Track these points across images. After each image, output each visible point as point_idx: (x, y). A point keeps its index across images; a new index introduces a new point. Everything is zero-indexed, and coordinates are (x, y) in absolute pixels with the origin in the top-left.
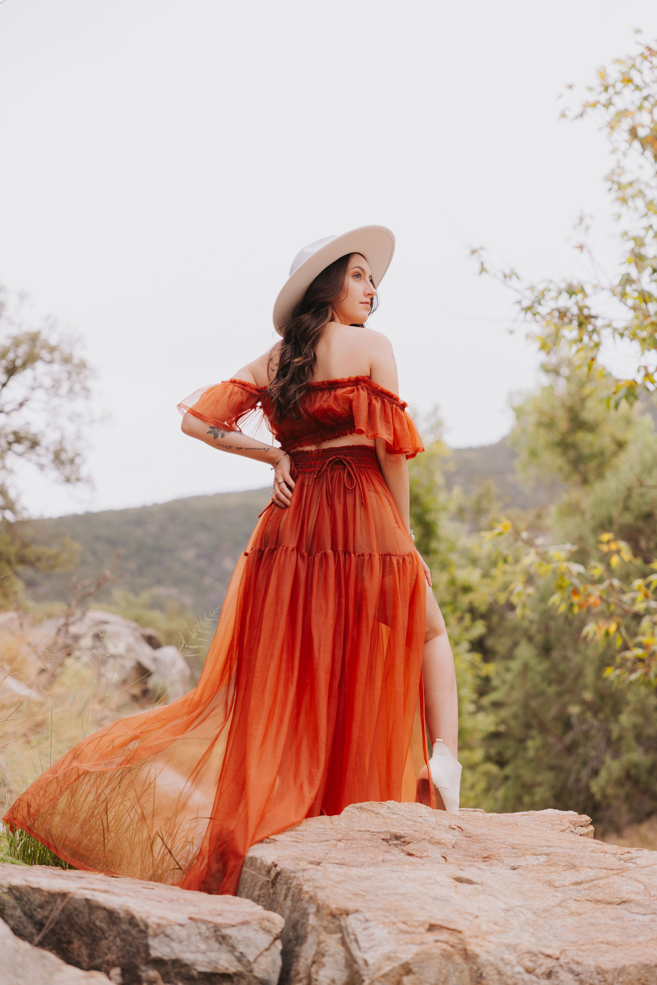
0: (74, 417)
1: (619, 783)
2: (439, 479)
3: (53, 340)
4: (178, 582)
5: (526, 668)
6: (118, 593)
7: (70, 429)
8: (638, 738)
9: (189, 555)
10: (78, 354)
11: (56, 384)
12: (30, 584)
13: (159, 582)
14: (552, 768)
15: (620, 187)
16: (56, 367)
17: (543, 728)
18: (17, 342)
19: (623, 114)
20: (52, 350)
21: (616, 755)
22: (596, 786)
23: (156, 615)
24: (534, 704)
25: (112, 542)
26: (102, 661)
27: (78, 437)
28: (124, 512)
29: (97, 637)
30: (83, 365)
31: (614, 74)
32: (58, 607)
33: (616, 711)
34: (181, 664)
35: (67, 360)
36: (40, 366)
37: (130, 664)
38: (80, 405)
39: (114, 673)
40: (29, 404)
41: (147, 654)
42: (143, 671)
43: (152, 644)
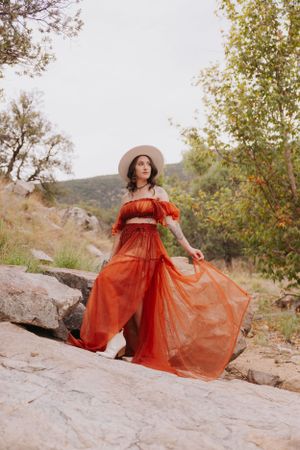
0: (69, 157)
3: (64, 136)
4: (96, 198)
6: (81, 202)
7: (68, 160)
8: (211, 240)
9: (99, 191)
10: (70, 140)
11: (65, 148)
12: (58, 199)
13: (91, 198)
15: (206, 101)
16: (65, 144)
18: (55, 137)
19: (207, 84)
20: (64, 139)
23: (90, 207)
25: (79, 188)
26: (77, 219)
27: (70, 162)
28: (82, 180)
29: (76, 213)
30: (72, 143)
31: (205, 73)
32: (66, 205)
33: (205, 234)
34: (96, 221)
35: (67, 142)
36: (61, 144)
37: (84, 220)
38: (71, 154)
39: (80, 223)
40: (58, 153)
41: (88, 218)
42: (87, 222)
43: (89, 215)
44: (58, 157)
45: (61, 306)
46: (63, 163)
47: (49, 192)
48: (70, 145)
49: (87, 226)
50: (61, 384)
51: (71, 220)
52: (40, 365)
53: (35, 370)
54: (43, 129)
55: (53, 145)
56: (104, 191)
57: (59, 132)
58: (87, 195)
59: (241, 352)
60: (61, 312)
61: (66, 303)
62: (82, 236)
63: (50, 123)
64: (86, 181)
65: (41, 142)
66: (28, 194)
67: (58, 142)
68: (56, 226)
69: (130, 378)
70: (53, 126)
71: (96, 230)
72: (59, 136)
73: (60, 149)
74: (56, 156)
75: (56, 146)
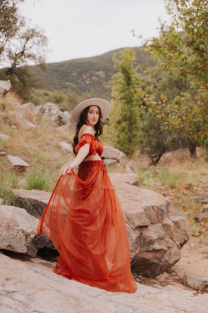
0: (43, 51)
1: (171, 142)
2: (132, 66)
5: (151, 114)
7: (42, 54)
10: (44, 34)
11: (39, 42)
14: (156, 137)
16: (39, 38)
17: (154, 128)
18: (28, 31)
20: (38, 34)
21: (171, 136)
22: (165, 143)
24: (152, 123)
26: (51, 115)
27: (45, 56)
29: (50, 109)
30: (45, 38)
35: (41, 36)
36: (35, 38)
37: (57, 116)
38: (45, 47)
39: (53, 118)
40: (33, 48)
41: (61, 113)
42: (60, 118)
43: (62, 110)
44: (34, 51)
45: (29, 235)
46: (37, 57)
47: (25, 85)
48: (44, 40)
49: (60, 122)
50: (26, 306)
51: (45, 116)
52: (12, 289)
53: (8, 292)
54: (18, 24)
55: (28, 39)
56: (80, 74)
57: (32, 27)
58: (63, 78)
59: (176, 262)
60: (29, 240)
62: (56, 131)
63: (24, 18)
64: (62, 65)
65: (17, 36)
66: (5, 93)
67: (32, 36)
68: (31, 125)
69: (77, 299)
70: (27, 21)
71: (69, 124)
72: (33, 30)
73: (34, 43)
74: (31, 50)
75: (31, 41)
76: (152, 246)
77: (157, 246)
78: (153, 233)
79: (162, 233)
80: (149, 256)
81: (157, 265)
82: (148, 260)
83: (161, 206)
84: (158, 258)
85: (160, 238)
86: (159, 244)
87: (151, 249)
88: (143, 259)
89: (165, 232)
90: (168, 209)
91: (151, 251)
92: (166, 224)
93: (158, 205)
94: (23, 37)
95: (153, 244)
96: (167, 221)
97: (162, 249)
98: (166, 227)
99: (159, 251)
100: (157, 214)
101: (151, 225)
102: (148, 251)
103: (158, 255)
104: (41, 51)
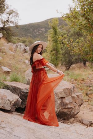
10: (17, 12)
11: (15, 16)
16: (15, 14)
20: (14, 12)
30: (18, 14)
45: (12, 102)
48: (17, 15)
55: (10, 15)
60: (12, 104)
61: (13, 101)
67: (12, 13)
73: (13, 16)
74: (12, 19)
75: (11, 15)
76: (67, 106)
77: (69, 106)
78: (67, 100)
79: (72, 100)
80: (66, 111)
81: (69, 114)
82: (65, 112)
83: (71, 88)
84: (69, 112)
85: (71, 103)
86: (70, 105)
87: (66, 108)
88: (63, 112)
89: (73, 100)
90: (74, 90)
91: (66, 109)
92: (73, 96)
93: (69, 88)
94: (7, 14)
95: (67, 105)
96: (73, 95)
97: (71, 108)
98: (73, 97)
99: (70, 108)
100: (69, 92)
101: (67, 97)
102: (65, 109)
103: (70, 110)
104: (16, 20)
